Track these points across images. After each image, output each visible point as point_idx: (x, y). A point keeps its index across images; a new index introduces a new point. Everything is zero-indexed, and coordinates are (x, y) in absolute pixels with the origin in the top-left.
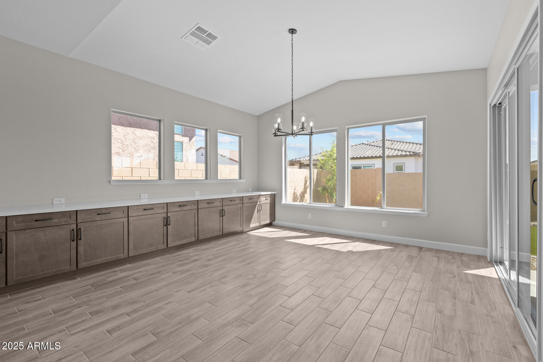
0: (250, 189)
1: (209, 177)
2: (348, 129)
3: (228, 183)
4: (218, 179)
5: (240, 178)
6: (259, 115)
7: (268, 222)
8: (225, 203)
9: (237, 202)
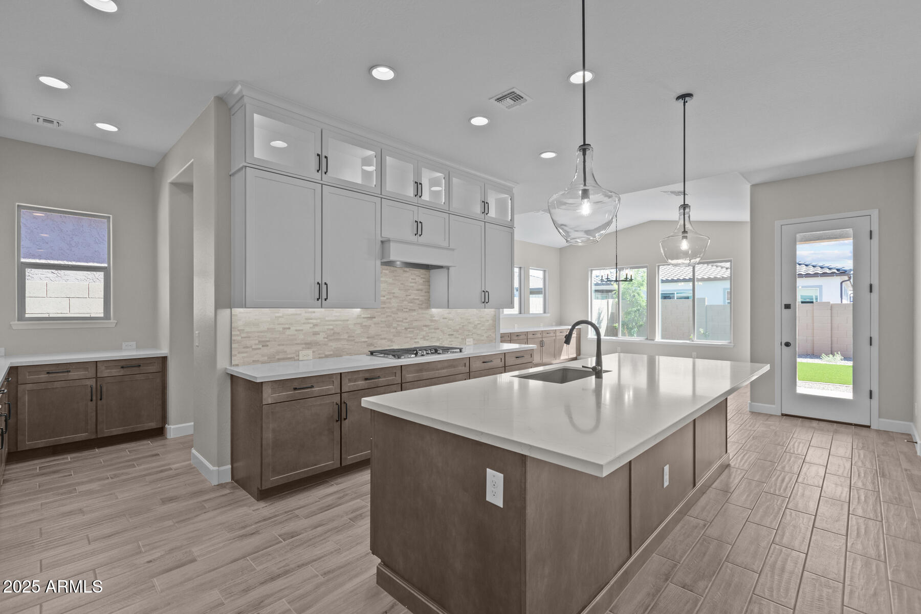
0: (554, 324)
1: (523, 312)
2: (659, 266)
3: (536, 317)
4: (531, 312)
5: (545, 312)
6: (563, 248)
7: (574, 356)
8: (545, 335)
9: (552, 334)
